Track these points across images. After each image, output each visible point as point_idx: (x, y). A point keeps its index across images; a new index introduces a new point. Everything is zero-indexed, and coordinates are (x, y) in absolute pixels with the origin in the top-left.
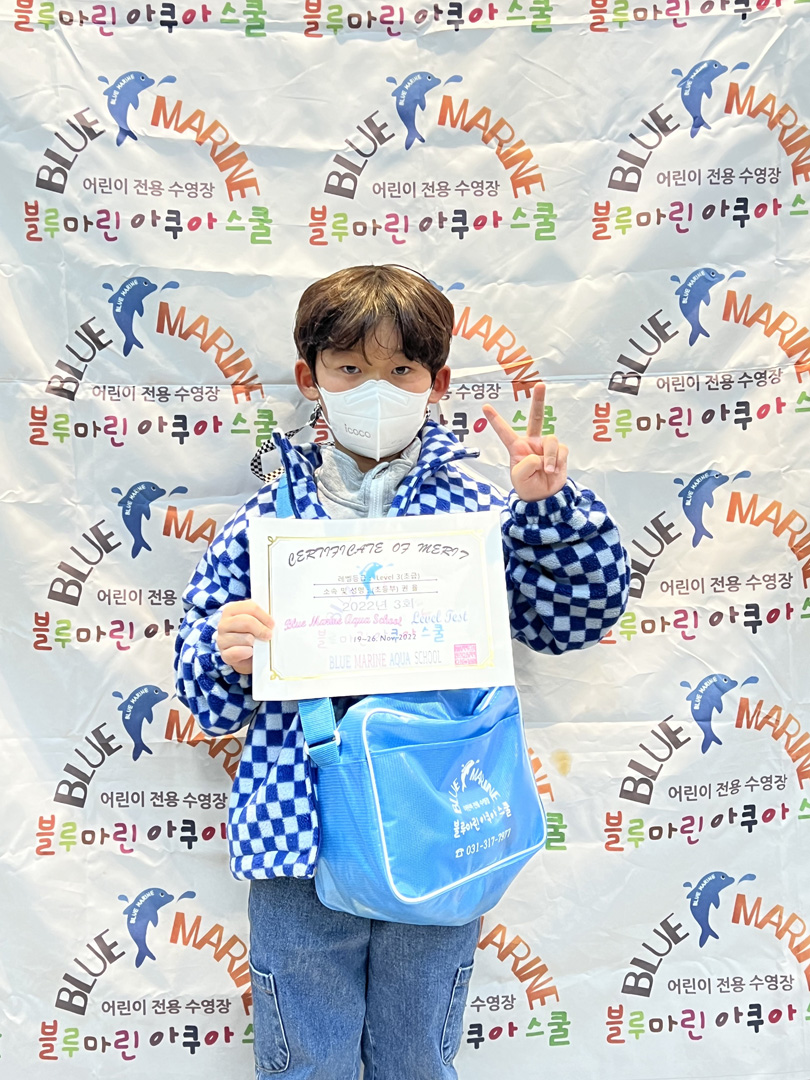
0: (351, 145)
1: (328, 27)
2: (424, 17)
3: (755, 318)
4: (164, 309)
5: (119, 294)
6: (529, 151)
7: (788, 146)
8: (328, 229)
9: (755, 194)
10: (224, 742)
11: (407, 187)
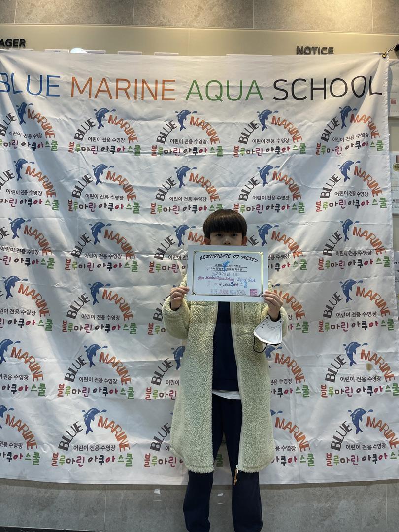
0: (164, 186)
1: (159, 153)
2: (186, 151)
3: (281, 239)
4: (107, 231)
5: (94, 227)
7: (291, 189)
8: (156, 210)
9: (282, 203)
10: (117, 363)
11: (180, 198)
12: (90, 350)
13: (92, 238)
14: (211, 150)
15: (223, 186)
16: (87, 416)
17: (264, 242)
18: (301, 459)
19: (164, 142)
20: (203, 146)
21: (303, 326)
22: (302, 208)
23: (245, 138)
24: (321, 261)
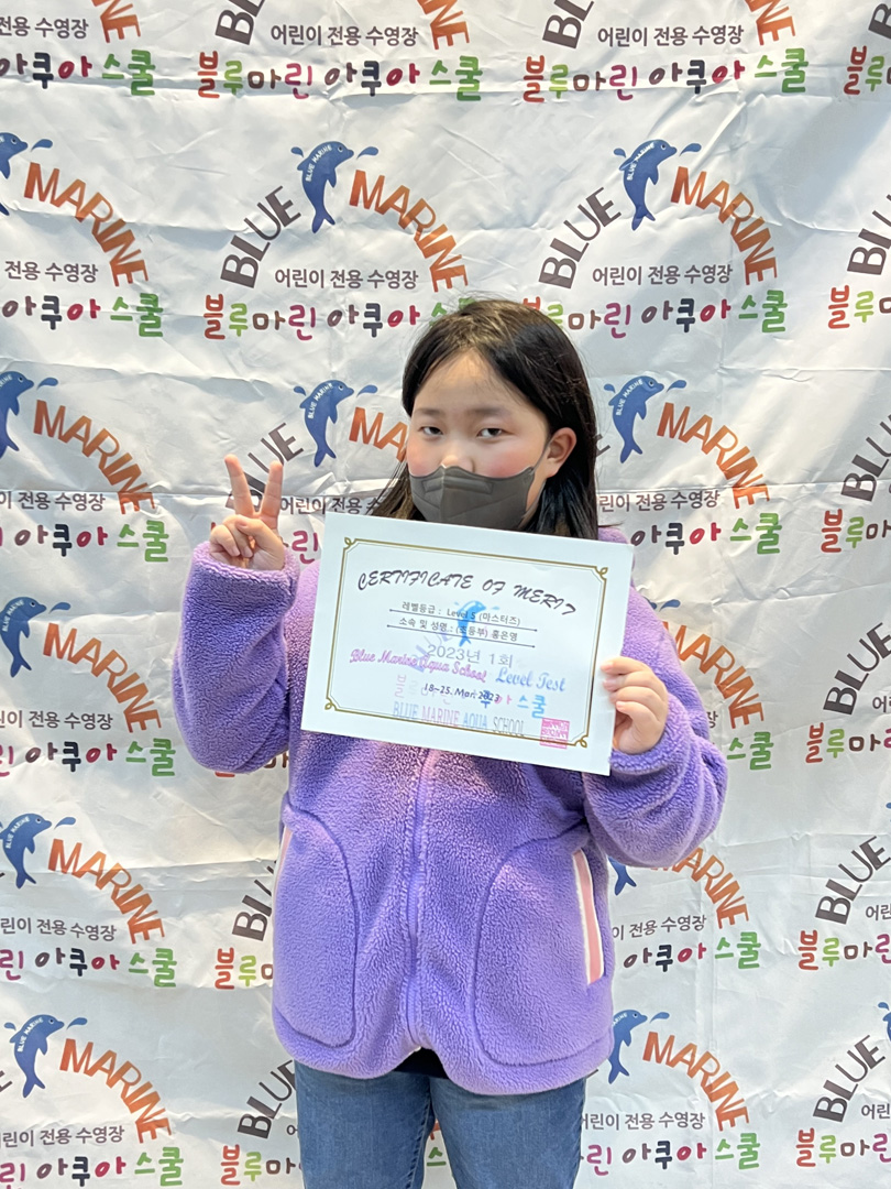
0: (251, 225)
1: (226, 85)
2: (336, 77)
3: (693, 432)
4: (42, 408)
6: (451, 237)
7: (741, 241)
8: (225, 321)
9: (702, 295)
10: (112, 873)
11: (314, 276)
12: (12, 833)
14: (434, 73)
15: (482, 226)
17: (630, 446)
18: (719, 1150)
19: (245, 39)
20: (401, 57)
21: (752, 746)
22: (775, 312)
23: (569, 21)
24: (832, 519)
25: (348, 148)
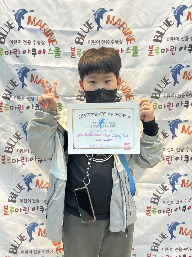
0: (82, 29)
3: (191, 78)
4: (32, 76)
5: (20, 72)
6: (131, 31)
8: (76, 53)
11: (97, 42)
12: (27, 178)
13: (19, 82)
15: (139, 28)
16: (29, 228)
25: (106, 9)
